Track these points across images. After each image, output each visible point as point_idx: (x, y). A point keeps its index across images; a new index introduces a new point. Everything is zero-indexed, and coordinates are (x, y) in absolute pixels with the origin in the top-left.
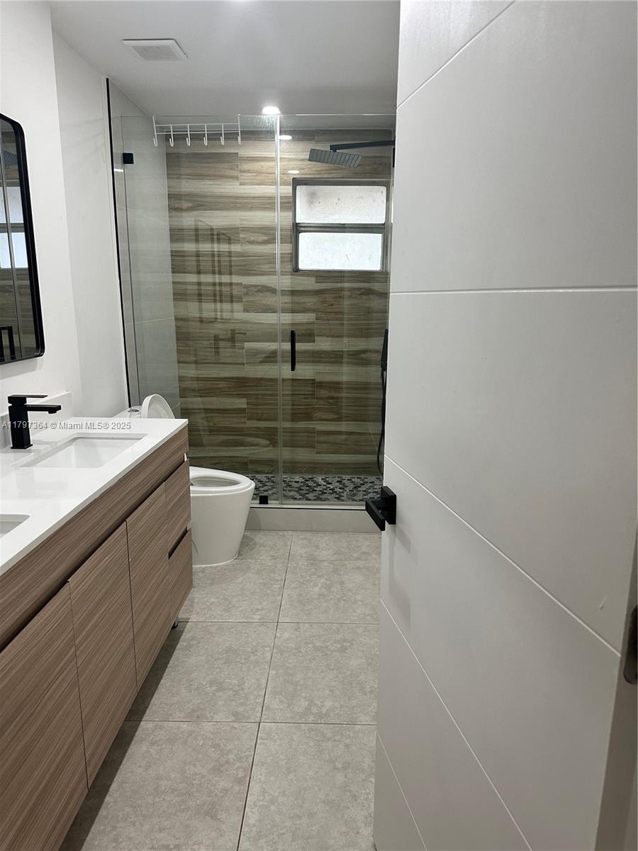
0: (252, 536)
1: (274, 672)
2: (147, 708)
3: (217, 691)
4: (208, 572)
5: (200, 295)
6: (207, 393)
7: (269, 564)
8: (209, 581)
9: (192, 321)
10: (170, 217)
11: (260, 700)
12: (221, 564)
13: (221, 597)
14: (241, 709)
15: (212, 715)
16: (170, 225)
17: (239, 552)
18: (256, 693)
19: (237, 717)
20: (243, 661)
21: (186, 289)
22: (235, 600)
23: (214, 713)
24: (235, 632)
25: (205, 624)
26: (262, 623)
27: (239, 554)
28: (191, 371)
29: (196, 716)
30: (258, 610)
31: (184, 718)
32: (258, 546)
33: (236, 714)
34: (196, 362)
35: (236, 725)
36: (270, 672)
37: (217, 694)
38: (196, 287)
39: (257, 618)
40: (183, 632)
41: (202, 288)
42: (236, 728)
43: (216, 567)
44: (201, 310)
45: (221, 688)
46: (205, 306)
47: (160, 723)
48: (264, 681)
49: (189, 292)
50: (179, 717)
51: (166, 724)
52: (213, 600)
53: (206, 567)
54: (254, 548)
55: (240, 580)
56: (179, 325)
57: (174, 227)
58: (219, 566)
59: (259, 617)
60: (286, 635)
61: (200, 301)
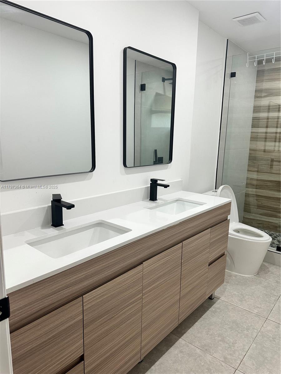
0: (268, 266)
1: (255, 345)
2: (185, 333)
3: (220, 341)
4: (238, 277)
5: (266, 138)
6: (260, 187)
7: (273, 285)
8: (237, 283)
9: (259, 151)
10: (254, 101)
11: (242, 357)
12: (246, 276)
13: (240, 293)
14: (229, 357)
15: (213, 352)
16: (254, 105)
17: (258, 273)
18: (240, 352)
19: (226, 360)
20: (240, 331)
21: (258, 136)
22: (247, 297)
23: (214, 352)
24: (241, 314)
25: (227, 304)
26: (257, 315)
27: (258, 274)
28: (255, 176)
29: (206, 349)
30: (258, 307)
31: (199, 346)
32: (270, 273)
33: (225, 358)
34: (258, 172)
35: (223, 364)
36: (252, 344)
37: (220, 342)
38: (264, 134)
39: (256, 311)
40: (215, 303)
41: (268, 135)
42: (222, 366)
43: (243, 276)
44: (265, 146)
45: (223, 340)
46: (268, 144)
47: (188, 344)
48: (247, 348)
49: (259, 137)
50: (197, 345)
51: (190, 345)
52: (235, 293)
53: (238, 275)
54: (267, 273)
55: (253, 288)
56: (251, 152)
57: (256, 106)
58: (245, 276)
59: (257, 311)
60: (269, 328)
61: (265, 141)
